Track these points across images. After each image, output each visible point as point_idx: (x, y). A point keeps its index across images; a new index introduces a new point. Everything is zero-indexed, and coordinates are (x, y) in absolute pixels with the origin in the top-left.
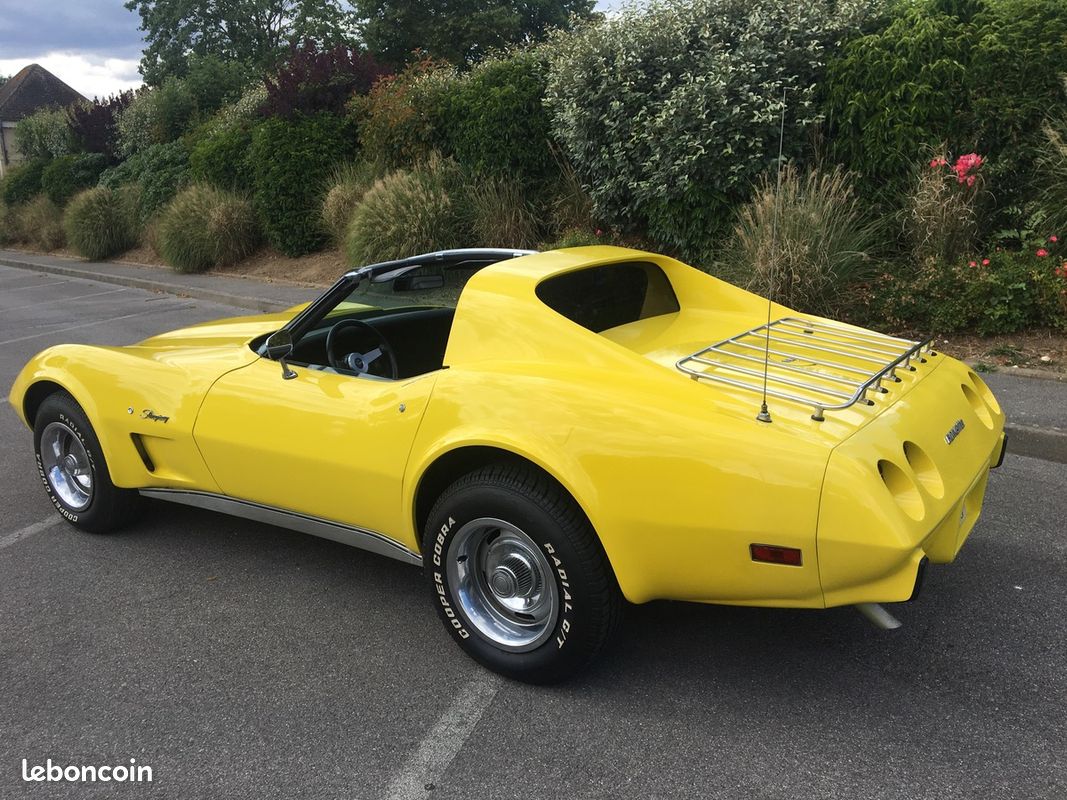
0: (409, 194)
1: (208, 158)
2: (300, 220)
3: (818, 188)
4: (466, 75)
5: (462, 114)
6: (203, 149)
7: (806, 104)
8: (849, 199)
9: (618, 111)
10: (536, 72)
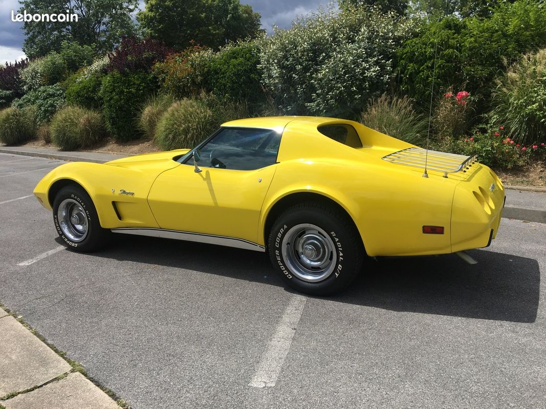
0: (191, 109)
1: (77, 92)
2: (128, 123)
3: (396, 106)
4: (218, 53)
5: (216, 72)
6: (74, 88)
7: (388, 68)
8: (410, 111)
9: (299, 70)
10: (254, 52)
